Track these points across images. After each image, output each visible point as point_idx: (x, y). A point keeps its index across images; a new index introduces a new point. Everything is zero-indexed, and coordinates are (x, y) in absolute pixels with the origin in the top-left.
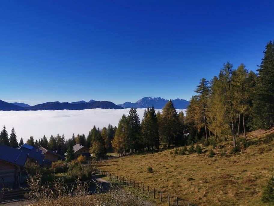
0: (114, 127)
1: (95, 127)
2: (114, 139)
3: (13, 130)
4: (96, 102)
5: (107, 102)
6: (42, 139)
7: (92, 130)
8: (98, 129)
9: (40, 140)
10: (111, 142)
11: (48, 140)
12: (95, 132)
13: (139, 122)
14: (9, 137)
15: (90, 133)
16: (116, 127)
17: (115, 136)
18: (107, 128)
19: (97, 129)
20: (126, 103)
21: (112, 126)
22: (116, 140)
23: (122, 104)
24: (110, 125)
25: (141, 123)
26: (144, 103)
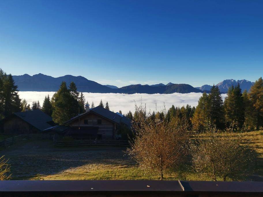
1: (173, 106)
2: (193, 116)
3: (107, 104)
4: (174, 84)
5: (185, 84)
7: (171, 109)
9: (126, 114)
10: (190, 119)
15: (168, 111)
18: (185, 107)
19: (175, 108)
20: (205, 85)
21: (190, 106)
22: (196, 116)
23: (201, 87)
25: (223, 102)
26: (226, 86)
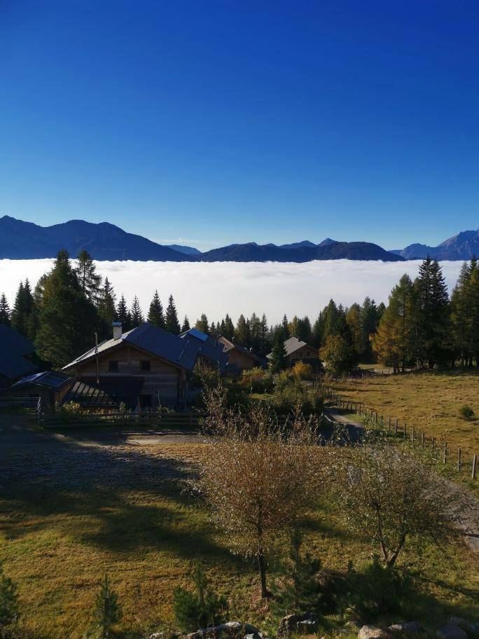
0: (377, 304)
1: (332, 303)
2: (377, 332)
3: (171, 299)
4: (337, 244)
5: (364, 243)
6: (223, 321)
7: (326, 308)
8: (341, 307)
9: (219, 323)
10: (370, 338)
11: (235, 324)
12: (332, 313)
13: (446, 295)
14: (164, 313)
15: (321, 315)
16: (382, 305)
17: (380, 325)
18: (362, 305)
19: (337, 306)
20: (414, 246)
21: (373, 302)
22: (382, 334)
23: (402, 249)
24: (367, 300)
25: (449, 297)
26: (464, 246)
